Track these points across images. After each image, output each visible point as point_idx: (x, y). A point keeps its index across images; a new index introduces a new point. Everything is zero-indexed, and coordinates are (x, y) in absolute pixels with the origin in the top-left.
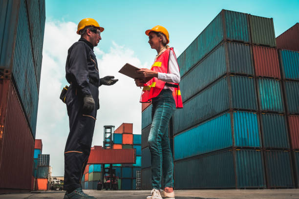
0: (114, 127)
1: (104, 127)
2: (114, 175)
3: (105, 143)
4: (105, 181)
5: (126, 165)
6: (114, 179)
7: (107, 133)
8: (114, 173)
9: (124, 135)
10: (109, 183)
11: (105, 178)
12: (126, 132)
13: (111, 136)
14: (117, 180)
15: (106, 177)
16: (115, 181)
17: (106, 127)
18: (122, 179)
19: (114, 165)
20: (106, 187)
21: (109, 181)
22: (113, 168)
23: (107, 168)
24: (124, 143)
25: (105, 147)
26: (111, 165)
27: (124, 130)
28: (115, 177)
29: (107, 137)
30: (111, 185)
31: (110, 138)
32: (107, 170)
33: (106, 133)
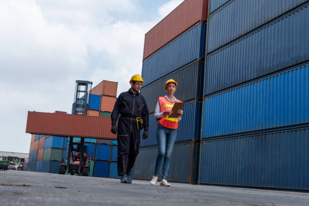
0: (92, 83)
1: (77, 81)
2: (85, 154)
3: (75, 106)
4: (71, 162)
5: (102, 141)
6: (84, 159)
7: (80, 91)
8: (85, 152)
9: (103, 97)
10: (77, 166)
11: (71, 158)
12: (106, 94)
13: (86, 96)
14: (89, 162)
15: (73, 156)
16: (87, 162)
17: (80, 83)
18: (96, 161)
19: (86, 140)
20: (73, 170)
21: (77, 163)
22: (85, 144)
23: (75, 144)
24: (103, 109)
25: (75, 112)
26: (83, 139)
27: (103, 91)
28: (86, 157)
29: (80, 97)
30: (80, 169)
31: (84, 99)
32: (75, 147)
33: (78, 91)
